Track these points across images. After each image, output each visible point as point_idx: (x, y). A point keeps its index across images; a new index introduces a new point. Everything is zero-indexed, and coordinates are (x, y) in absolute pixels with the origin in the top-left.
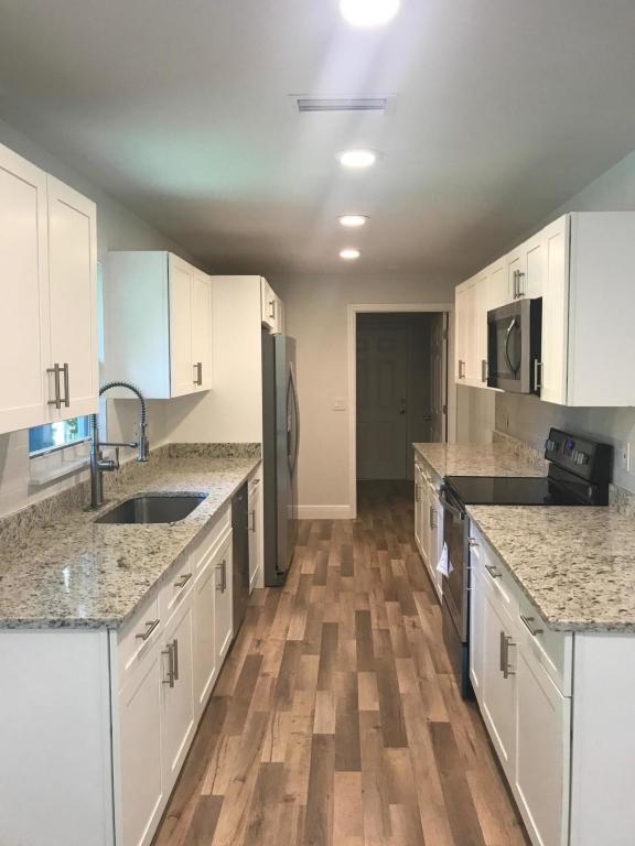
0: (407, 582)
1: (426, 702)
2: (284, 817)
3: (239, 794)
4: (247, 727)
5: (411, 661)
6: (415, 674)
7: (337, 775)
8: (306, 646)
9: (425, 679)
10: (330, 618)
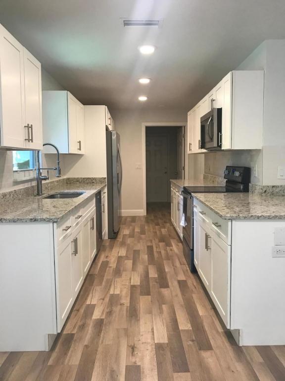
0: (168, 236)
1: (176, 274)
2: (120, 310)
3: (102, 304)
4: (104, 283)
5: (170, 262)
6: (172, 265)
7: (141, 297)
8: (127, 257)
9: (176, 267)
10: (136, 248)
